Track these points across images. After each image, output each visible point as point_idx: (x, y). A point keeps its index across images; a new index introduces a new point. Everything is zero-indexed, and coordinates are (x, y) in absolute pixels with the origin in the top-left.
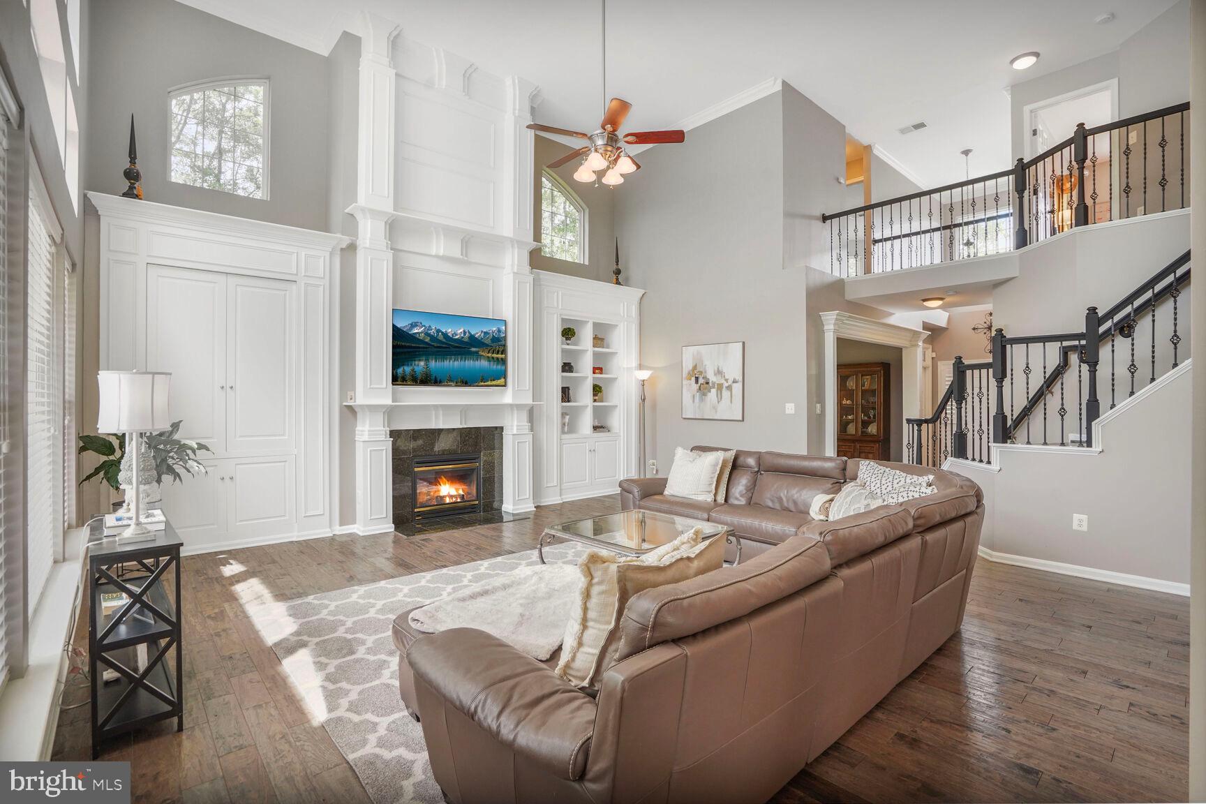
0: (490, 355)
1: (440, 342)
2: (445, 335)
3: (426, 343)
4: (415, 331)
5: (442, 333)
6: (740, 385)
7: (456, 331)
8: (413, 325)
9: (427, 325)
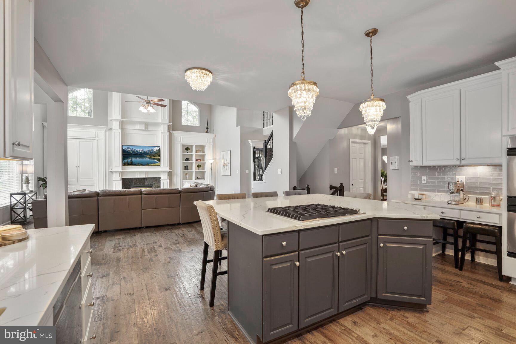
0: (150, 157)
1: (135, 153)
2: (137, 151)
3: (132, 153)
4: (128, 150)
5: (136, 151)
6: (229, 164)
7: (140, 150)
8: (128, 148)
9: (132, 148)
